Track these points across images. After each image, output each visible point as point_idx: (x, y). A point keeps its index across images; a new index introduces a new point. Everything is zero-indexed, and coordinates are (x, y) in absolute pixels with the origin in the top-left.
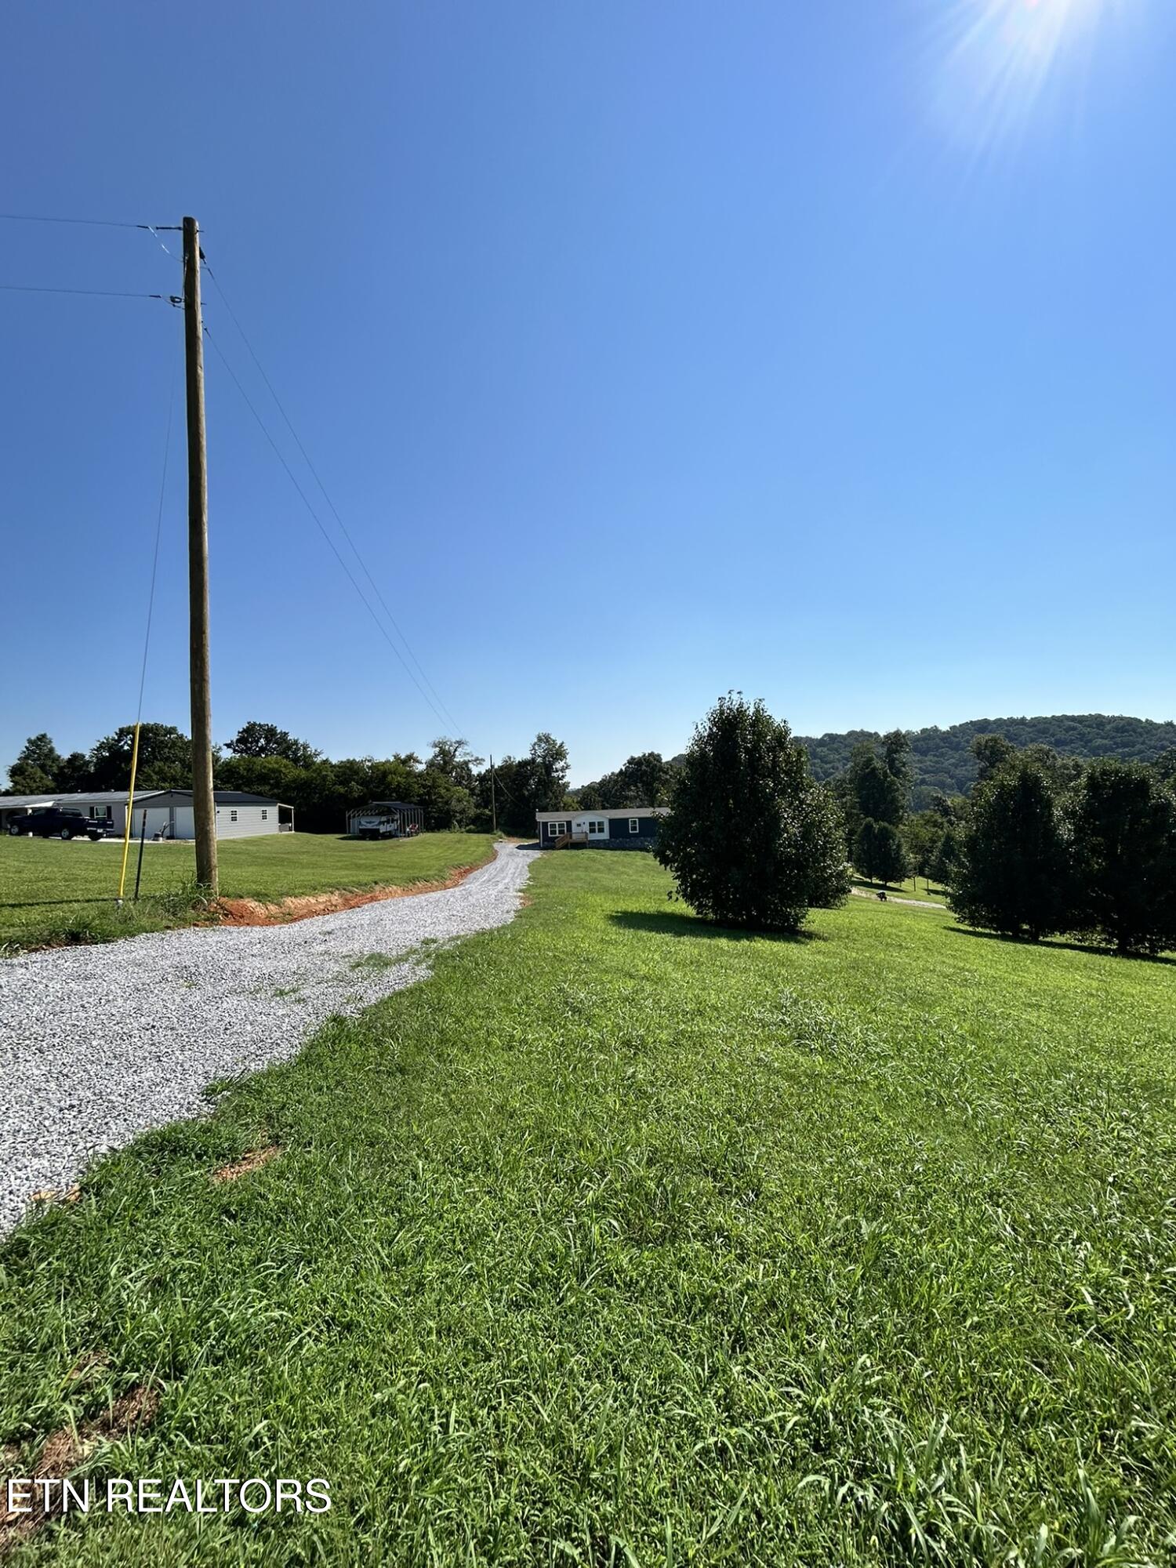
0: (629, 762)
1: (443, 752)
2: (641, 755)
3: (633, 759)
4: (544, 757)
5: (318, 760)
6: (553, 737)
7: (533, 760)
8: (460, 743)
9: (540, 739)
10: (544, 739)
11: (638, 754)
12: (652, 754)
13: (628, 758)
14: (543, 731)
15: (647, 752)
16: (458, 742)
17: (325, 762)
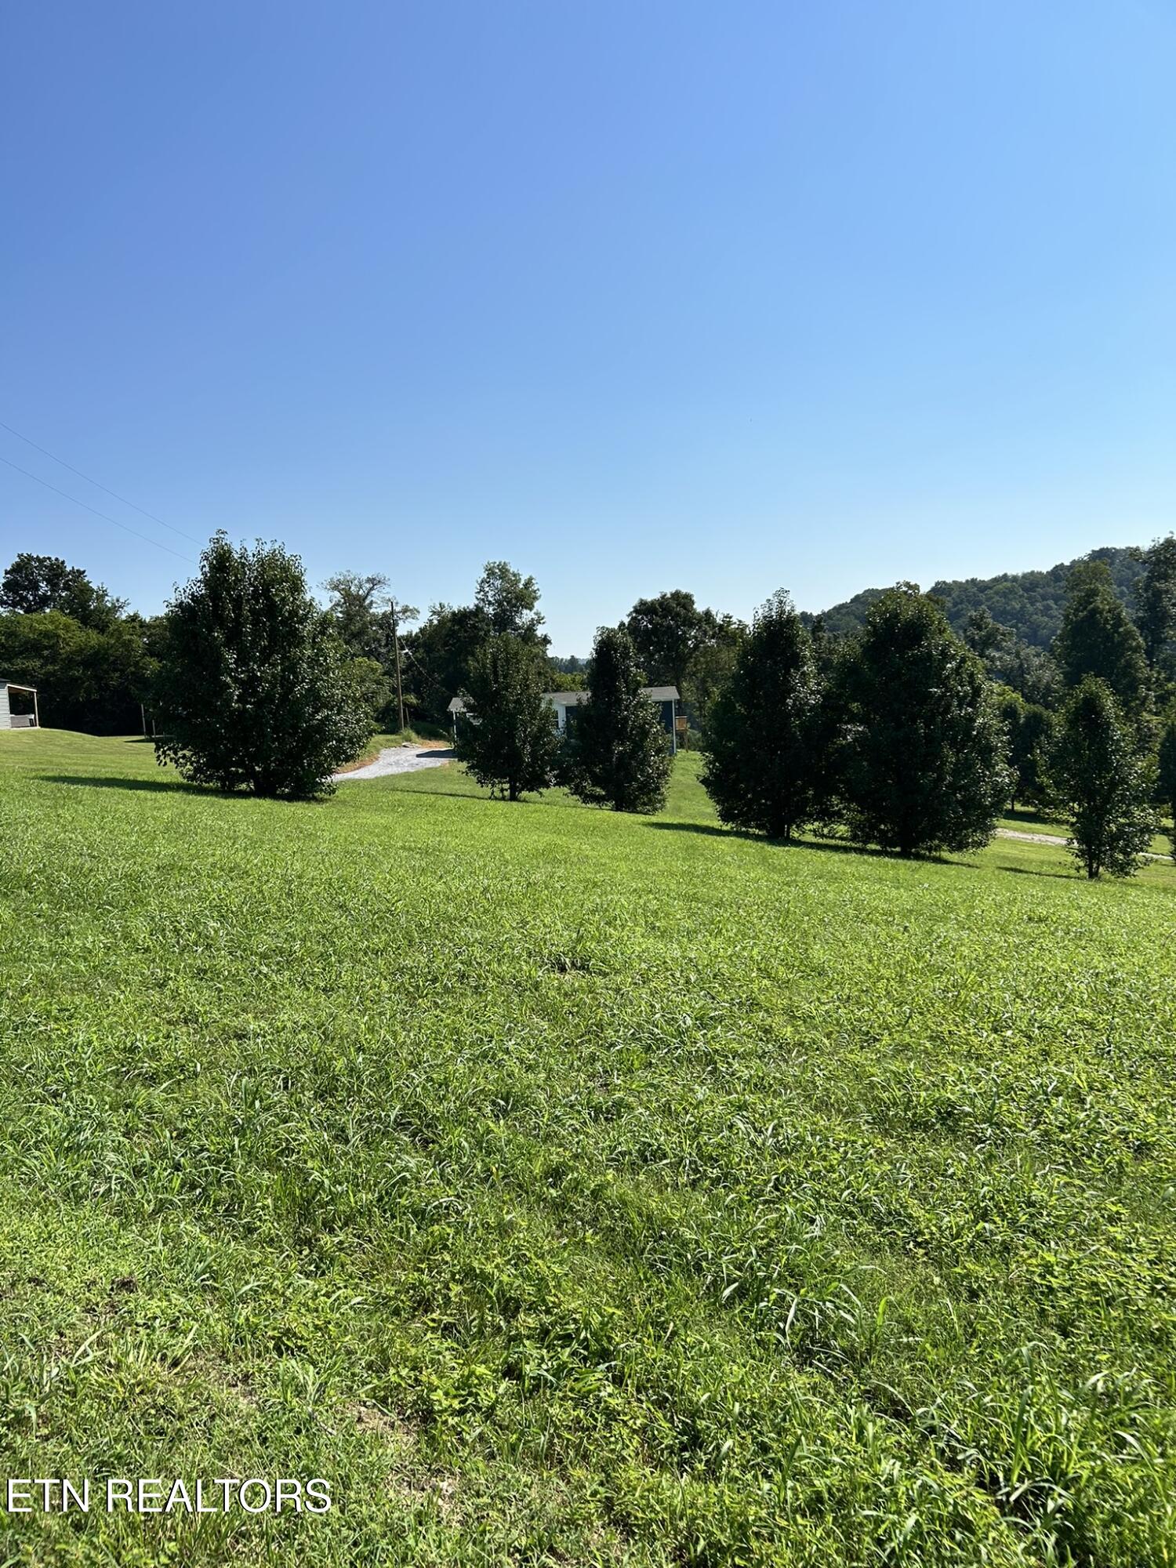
0: (636, 610)
1: (347, 595)
2: (657, 596)
3: (643, 603)
4: (500, 603)
5: (123, 615)
6: (512, 569)
7: (479, 609)
8: (374, 582)
9: (491, 572)
10: (498, 573)
11: (652, 596)
12: (676, 595)
13: (635, 602)
14: (497, 559)
15: (669, 591)
16: (369, 580)
17: (134, 618)
